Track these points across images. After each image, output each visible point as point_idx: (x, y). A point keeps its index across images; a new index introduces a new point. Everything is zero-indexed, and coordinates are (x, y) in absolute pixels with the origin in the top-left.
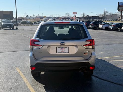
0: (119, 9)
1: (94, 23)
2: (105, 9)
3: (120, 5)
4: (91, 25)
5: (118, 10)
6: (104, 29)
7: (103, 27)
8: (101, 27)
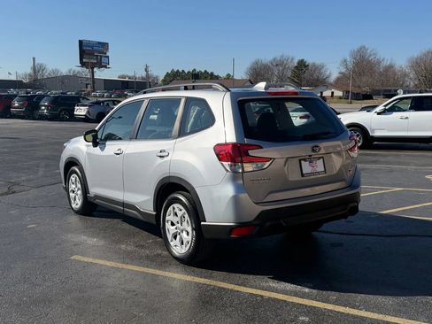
0: (84, 60)
1: (56, 102)
2: (34, 59)
3: (84, 48)
4: (45, 106)
5: (83, 64)
6: (95, 118)
7: (88, 112)
8: (84, 113)
